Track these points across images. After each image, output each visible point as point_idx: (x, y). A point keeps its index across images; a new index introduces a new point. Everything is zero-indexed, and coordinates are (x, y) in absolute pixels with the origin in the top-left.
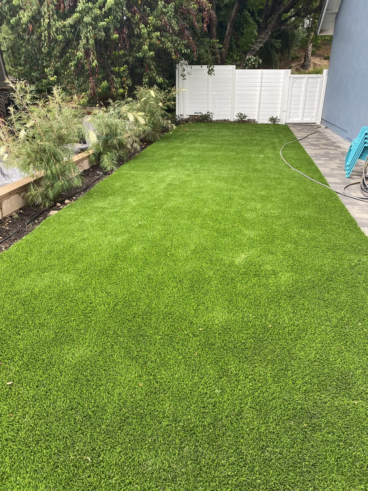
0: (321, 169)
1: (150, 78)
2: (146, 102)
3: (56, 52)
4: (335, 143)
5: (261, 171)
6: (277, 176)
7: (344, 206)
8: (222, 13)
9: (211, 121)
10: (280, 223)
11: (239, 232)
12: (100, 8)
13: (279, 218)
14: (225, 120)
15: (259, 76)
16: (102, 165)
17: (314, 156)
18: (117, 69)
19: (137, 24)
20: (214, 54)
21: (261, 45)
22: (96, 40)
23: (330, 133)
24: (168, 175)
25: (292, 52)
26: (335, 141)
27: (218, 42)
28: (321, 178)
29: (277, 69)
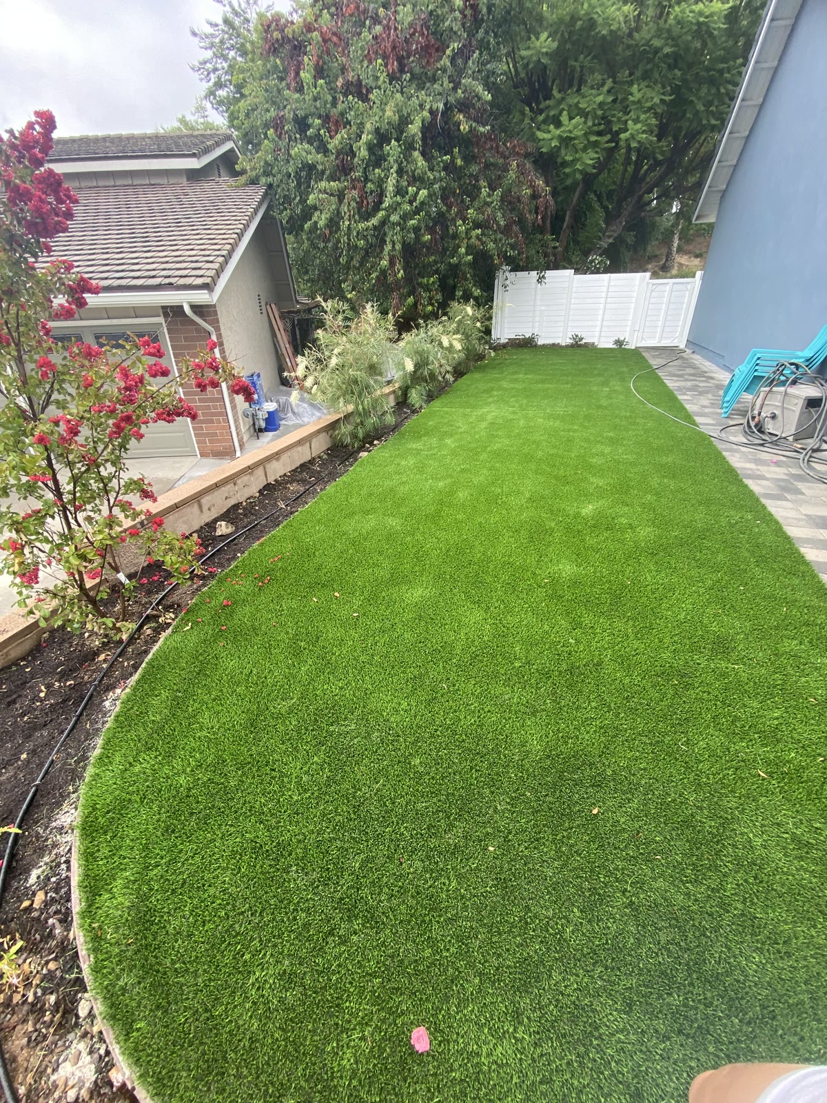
0: (687, 406)
1: (465, 292)
2: (460, 322)
3: (355, 263)
4: (706, 372)
5: (606, 408)
6: (628, 414)
7: (720, 453)
8: (560, 198)
9: (536, 345)
10: (636, 470)
11: (585, 480)
12: (411, 202)
13: (633, 464)
14: (554, 344)
15: (606, 284)
16: (409, 401)
17: (676, 390)
18: (425, 280)
19: (454, 220)
20: (546, 255)
21: (611, 240)
22: (404, 244)
23: (698, 360)
24: (488, 412)
25: (649, 248)
26: (706, 370)
27: (553, 240)
28: (688, 417)
29: (626, 272)
